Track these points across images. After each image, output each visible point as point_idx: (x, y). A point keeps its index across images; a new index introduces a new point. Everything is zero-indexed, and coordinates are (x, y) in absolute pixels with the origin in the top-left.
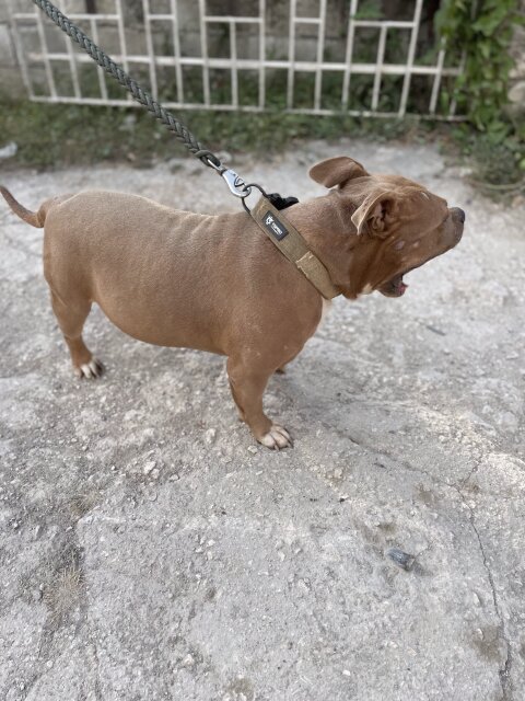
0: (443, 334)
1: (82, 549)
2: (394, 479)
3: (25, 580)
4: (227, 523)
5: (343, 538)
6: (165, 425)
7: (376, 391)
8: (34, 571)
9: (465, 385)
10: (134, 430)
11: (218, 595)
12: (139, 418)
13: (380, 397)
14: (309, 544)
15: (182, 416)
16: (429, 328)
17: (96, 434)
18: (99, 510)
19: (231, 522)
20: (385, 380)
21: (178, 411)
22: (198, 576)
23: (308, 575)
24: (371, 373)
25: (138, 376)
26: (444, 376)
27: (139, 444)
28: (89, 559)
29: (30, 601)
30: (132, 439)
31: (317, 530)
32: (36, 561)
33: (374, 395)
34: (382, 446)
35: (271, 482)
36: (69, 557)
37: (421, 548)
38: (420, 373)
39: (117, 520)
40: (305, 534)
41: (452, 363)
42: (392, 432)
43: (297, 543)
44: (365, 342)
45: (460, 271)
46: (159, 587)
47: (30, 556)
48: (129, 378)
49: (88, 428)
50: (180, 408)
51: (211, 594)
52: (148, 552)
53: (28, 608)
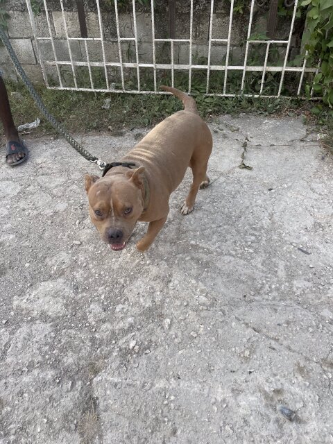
0: (309, 254)
1: (97, 398)
2: (281, 358)
3: (65, 417)
4: (181, 385)
5: (252, 398)
6: (140, 315)
7: (267, 294)
8: (70, 412)
9: (323, 290)
10: (122, 318)
11: (179, 432)
12: (125, 310)
13: (270, 298)
14: (232, 401)
15: (150, 309)
16: (299, 249)
17: (100, 321)
18: (105, 372)
19: (184, 384)
20: (273, 286)
21: (147, 306)
22: (166, 419)
23: (231, 422)
24: (264, 281)
25: (122, 281)
26: (310, 284)
27: (126, 328)
28: (102, 405)
29: (69, 430)
30: (121, 325)
31: (236, 392)
32: (71, 405)
33: (266, 297)
34: (273, 334)
35: (206, 358)
36: (89, 404)
37: (299, 405)
38: (295, 282)
39: (116, 380)
40: (229, 395)
41: (315, 274)
42: (279, 325)
43: (224, 401)
44: (260, 259)
45: (319, 208)
46: (143, 424)
47: (67, 402)
48: (117, 282)
49: (95, 316)
50: (148, 304)
51: (174, 432)
52: (135, 401)
53: (69, 435)
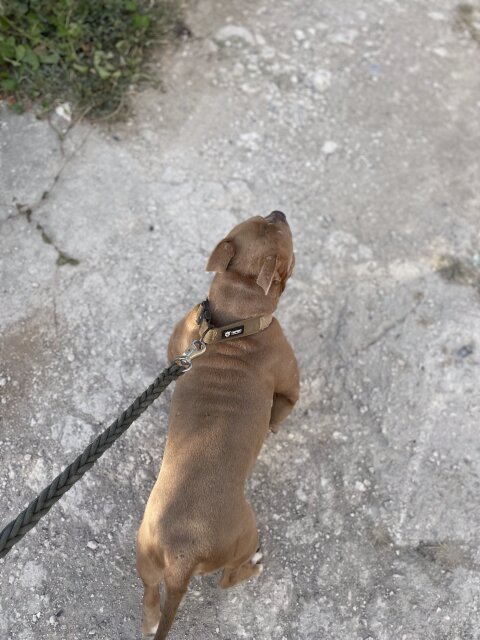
1: (421, 542)
3: (436, 584)
4: (422, 441)
5: (449, 377)
6: (319, 468)
7: (323, 312)
8: (431, 577)
10: (319, 494)
11: (469, 457)
12: (307, 488)
14: (447, 397)
15: (314, 453)
17: (315, 526)
18: (391, 528)
19: (423, 438)
20: (315, 301)
21: (308, 455)
22: (455, 467)
23: (467, 403)
24: (306, 307)
27: (335, 491)
28: (429, 537)
29: (450, 580)
30: (328, 496)
31: (439, 389)
32: (424, 577)
36: (425, 553)
37: (459, 340)
39: (403, 516)
40: (440, 397)
43: (448, 403)
46: (455, 493)
47: (418, 580)
49: (307, 532)
51: (466, 461)
52: (430, 497)
53: (456, 581)
